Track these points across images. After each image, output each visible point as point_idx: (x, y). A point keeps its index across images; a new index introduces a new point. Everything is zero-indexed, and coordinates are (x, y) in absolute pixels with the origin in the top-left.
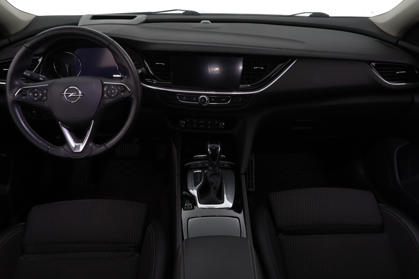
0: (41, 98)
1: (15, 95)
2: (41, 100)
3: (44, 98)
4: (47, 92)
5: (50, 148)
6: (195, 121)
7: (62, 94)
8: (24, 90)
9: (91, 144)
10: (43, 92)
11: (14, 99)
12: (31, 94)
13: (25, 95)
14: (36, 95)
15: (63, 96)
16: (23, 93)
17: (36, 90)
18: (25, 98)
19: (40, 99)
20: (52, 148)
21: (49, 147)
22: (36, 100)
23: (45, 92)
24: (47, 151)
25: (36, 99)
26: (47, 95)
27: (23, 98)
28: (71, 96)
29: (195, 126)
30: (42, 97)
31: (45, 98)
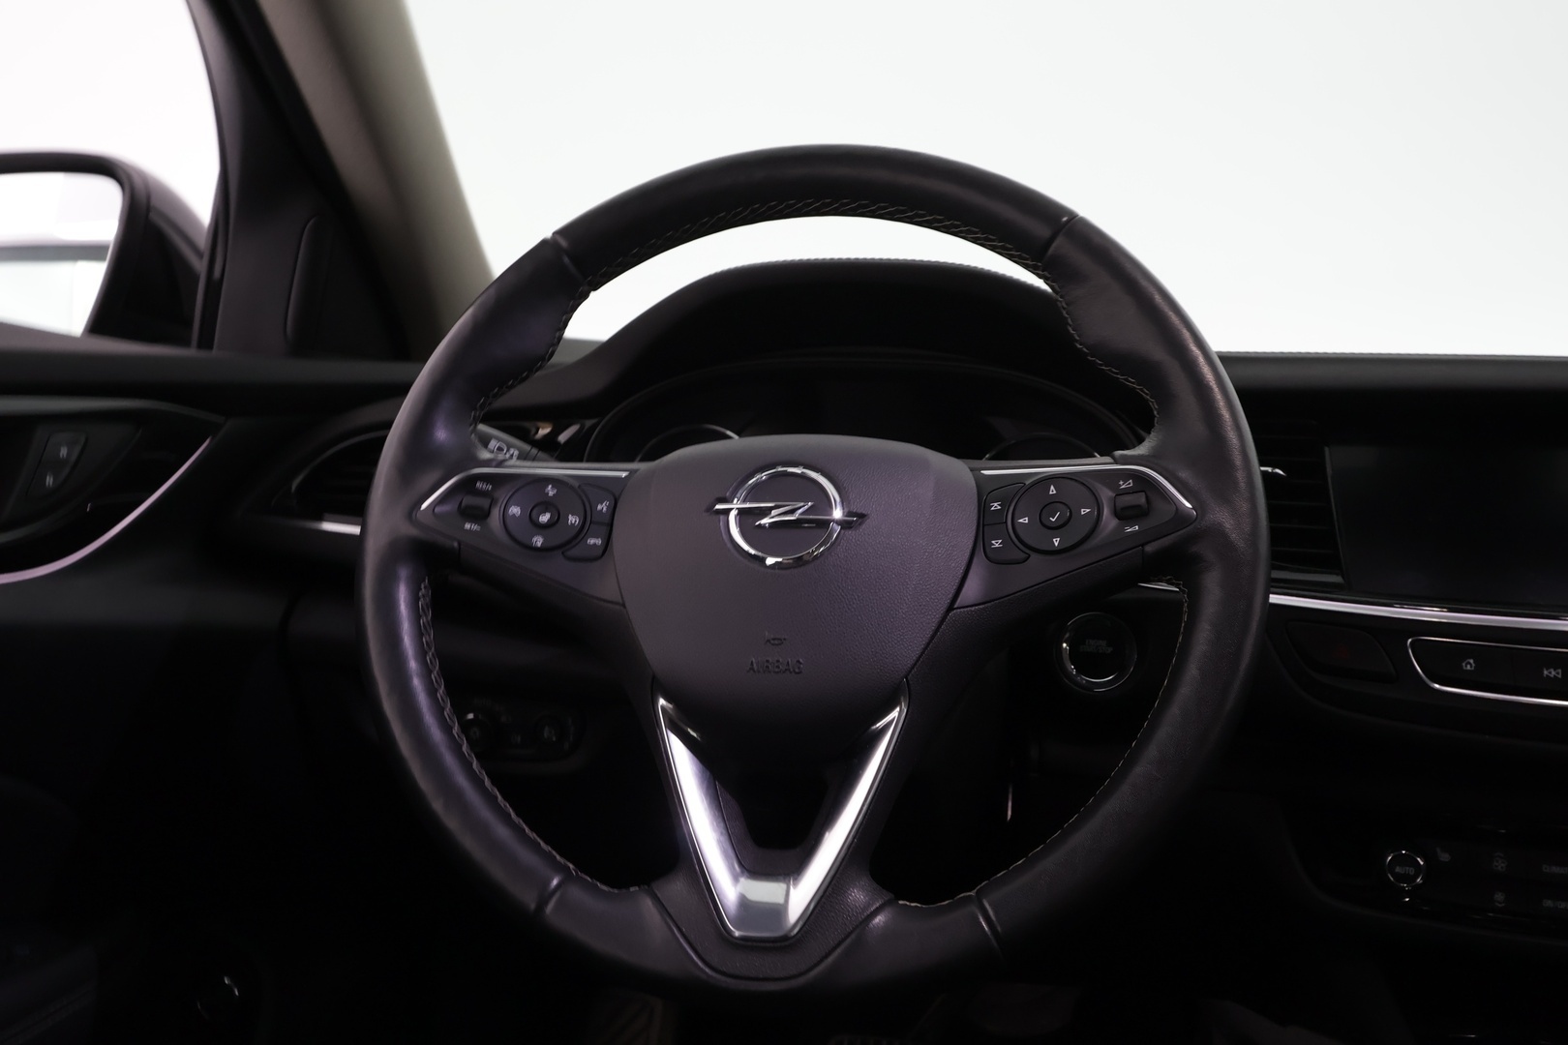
0: (569, 542)
1: (424, 506)
2: (569, 553)
3: (591, 541)
4: (613, 509)
5: (559, 886)
6: (1500, 865)
7: (718, 507)
8: (479, 485)
9: (858, 895)
10: (593, 508)
11: (414, 532)
12: (515, 510)
13: (480, 516)
14: (545, 518)
15: (722, 517)
16: (469, 500)
17: (551, 491)
18: (476, 527)
19: (566, 546)
20: (576, 893)
21: (555, 882)
22: (537, 549)
23: (603, 507)
24: (533, 906)
25: (538, 541)
26: (611, 525)
27: (468, 526)
28: (773, 525)
29: (1499, 897)
30: (581, 532)
31: (599, 542)
